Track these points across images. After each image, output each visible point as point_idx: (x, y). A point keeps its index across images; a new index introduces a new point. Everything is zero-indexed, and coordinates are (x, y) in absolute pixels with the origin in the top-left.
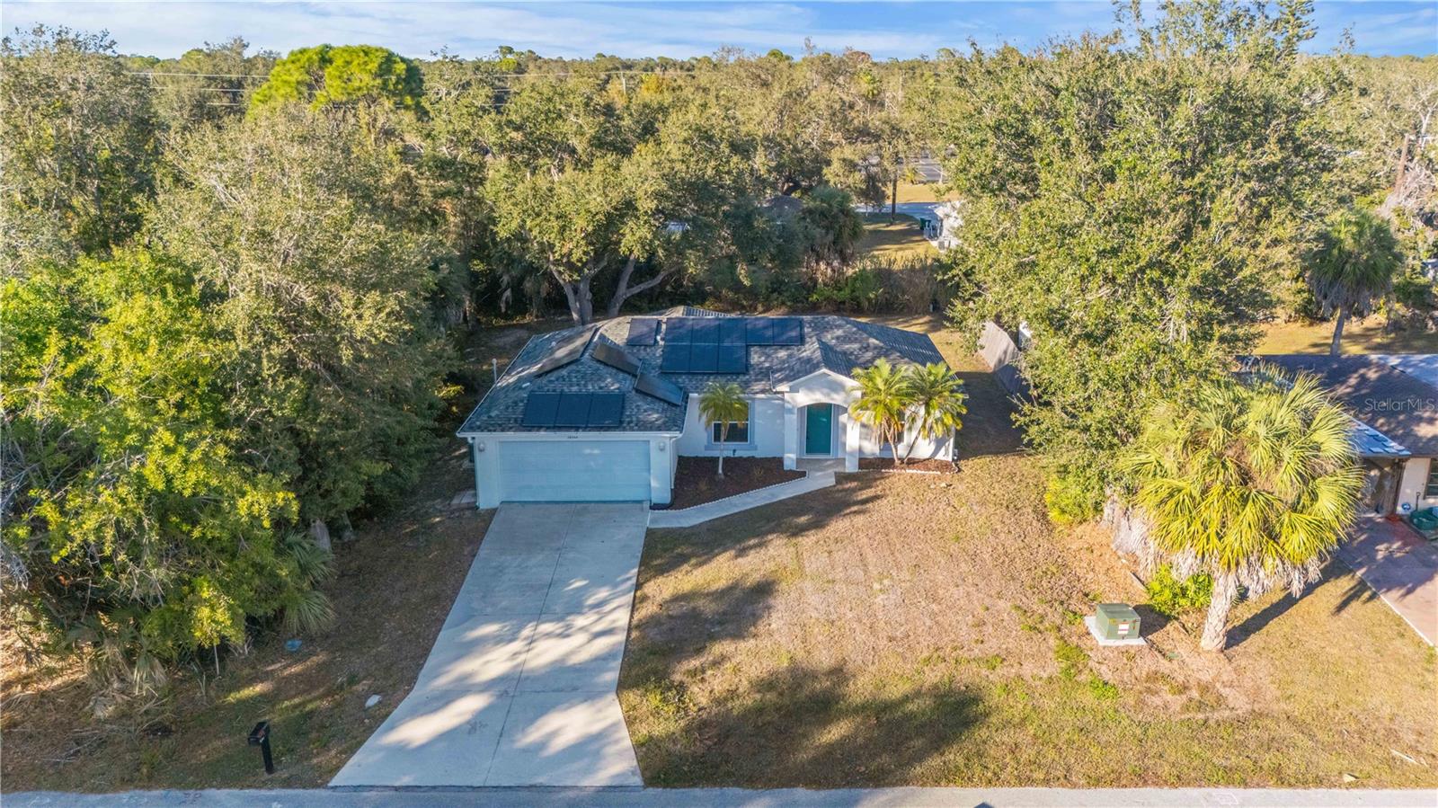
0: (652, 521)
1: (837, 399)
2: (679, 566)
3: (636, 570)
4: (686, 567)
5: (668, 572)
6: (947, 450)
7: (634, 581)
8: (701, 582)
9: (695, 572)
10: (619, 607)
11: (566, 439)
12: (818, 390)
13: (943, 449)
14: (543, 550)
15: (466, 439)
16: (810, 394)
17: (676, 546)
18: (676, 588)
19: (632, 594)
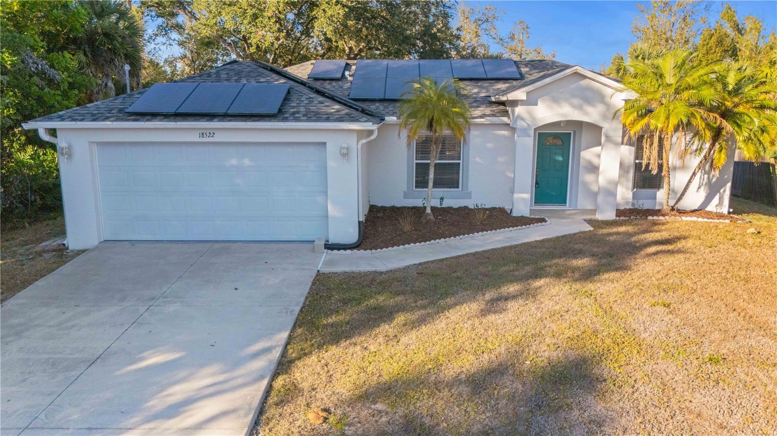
0: (326, 263)
1: (592, 115)
2: (372, 327)
3: (285, 335)
4: (386, 328)
5: (347, 337)
6: (721, 199)
7: (276, 354)
8: (420, 358)
9: (404, 340)
10: (224, 414)
11: (195, 137)
12: (566, 100)
13: (717, 197)
14: (123, 299)
15: (36, 131)
16: (555, 106)
17: (365, 297)
18: (363, 370)
19: (265, 382)
